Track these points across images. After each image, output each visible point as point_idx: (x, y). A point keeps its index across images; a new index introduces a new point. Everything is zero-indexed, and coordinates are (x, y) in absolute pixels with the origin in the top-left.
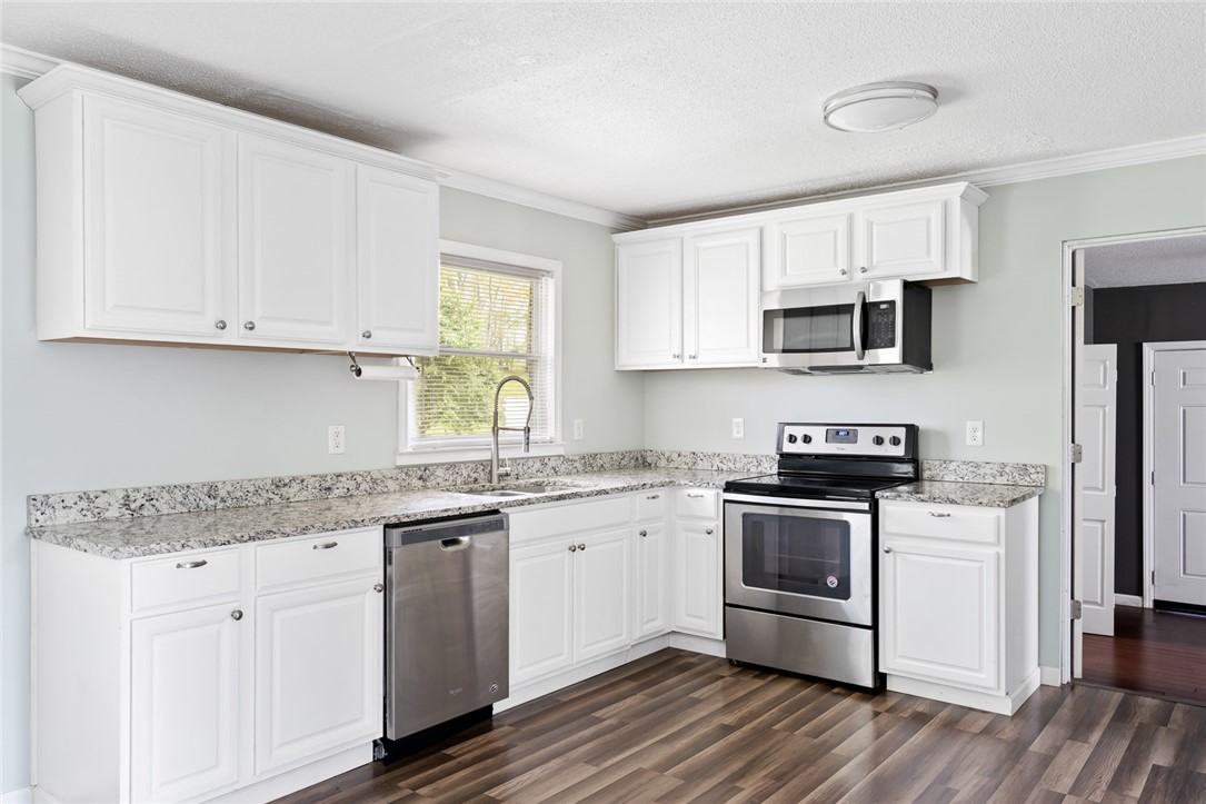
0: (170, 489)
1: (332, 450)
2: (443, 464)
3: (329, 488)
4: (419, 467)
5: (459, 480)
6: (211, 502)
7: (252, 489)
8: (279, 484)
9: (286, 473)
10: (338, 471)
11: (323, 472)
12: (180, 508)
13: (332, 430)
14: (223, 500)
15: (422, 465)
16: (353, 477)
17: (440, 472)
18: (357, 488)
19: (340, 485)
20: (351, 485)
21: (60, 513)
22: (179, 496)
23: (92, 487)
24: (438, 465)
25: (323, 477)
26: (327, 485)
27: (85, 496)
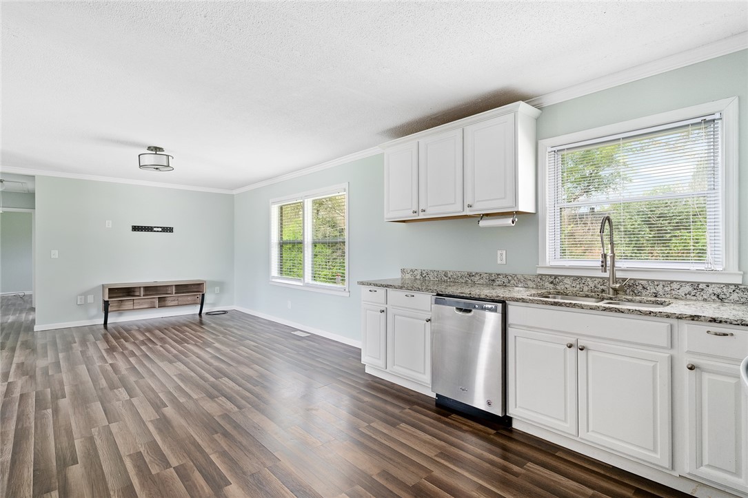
0: (433, 271)
1: (499, 262)
2: (570, 276)
3: (493, 280)
4: (551, 276)
5: (586, 289)
6: (446, 278)
7: (460, 275)
8: (470, 275)
9: (474, 270)
10: (498, 272)
11: (490, 272)
12: (436, 279)
13: (499, 252)
14: (450, 278)
15: (553, 275)
16: (506, 276)
17: (567, 281)
18: (509, 282)
19: (499, 279)
20: (506, 280)
21: (407, 275)
22: (435, 273)
23: (413, 268)
24: (566, 276)
25: (490, 274)
26: (493, 278)
27: (411, 271)
